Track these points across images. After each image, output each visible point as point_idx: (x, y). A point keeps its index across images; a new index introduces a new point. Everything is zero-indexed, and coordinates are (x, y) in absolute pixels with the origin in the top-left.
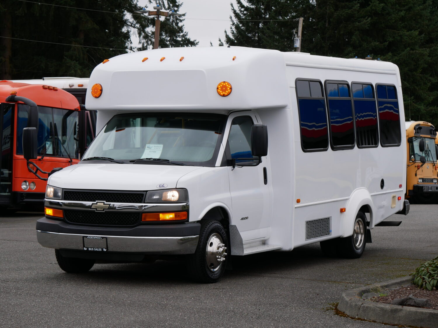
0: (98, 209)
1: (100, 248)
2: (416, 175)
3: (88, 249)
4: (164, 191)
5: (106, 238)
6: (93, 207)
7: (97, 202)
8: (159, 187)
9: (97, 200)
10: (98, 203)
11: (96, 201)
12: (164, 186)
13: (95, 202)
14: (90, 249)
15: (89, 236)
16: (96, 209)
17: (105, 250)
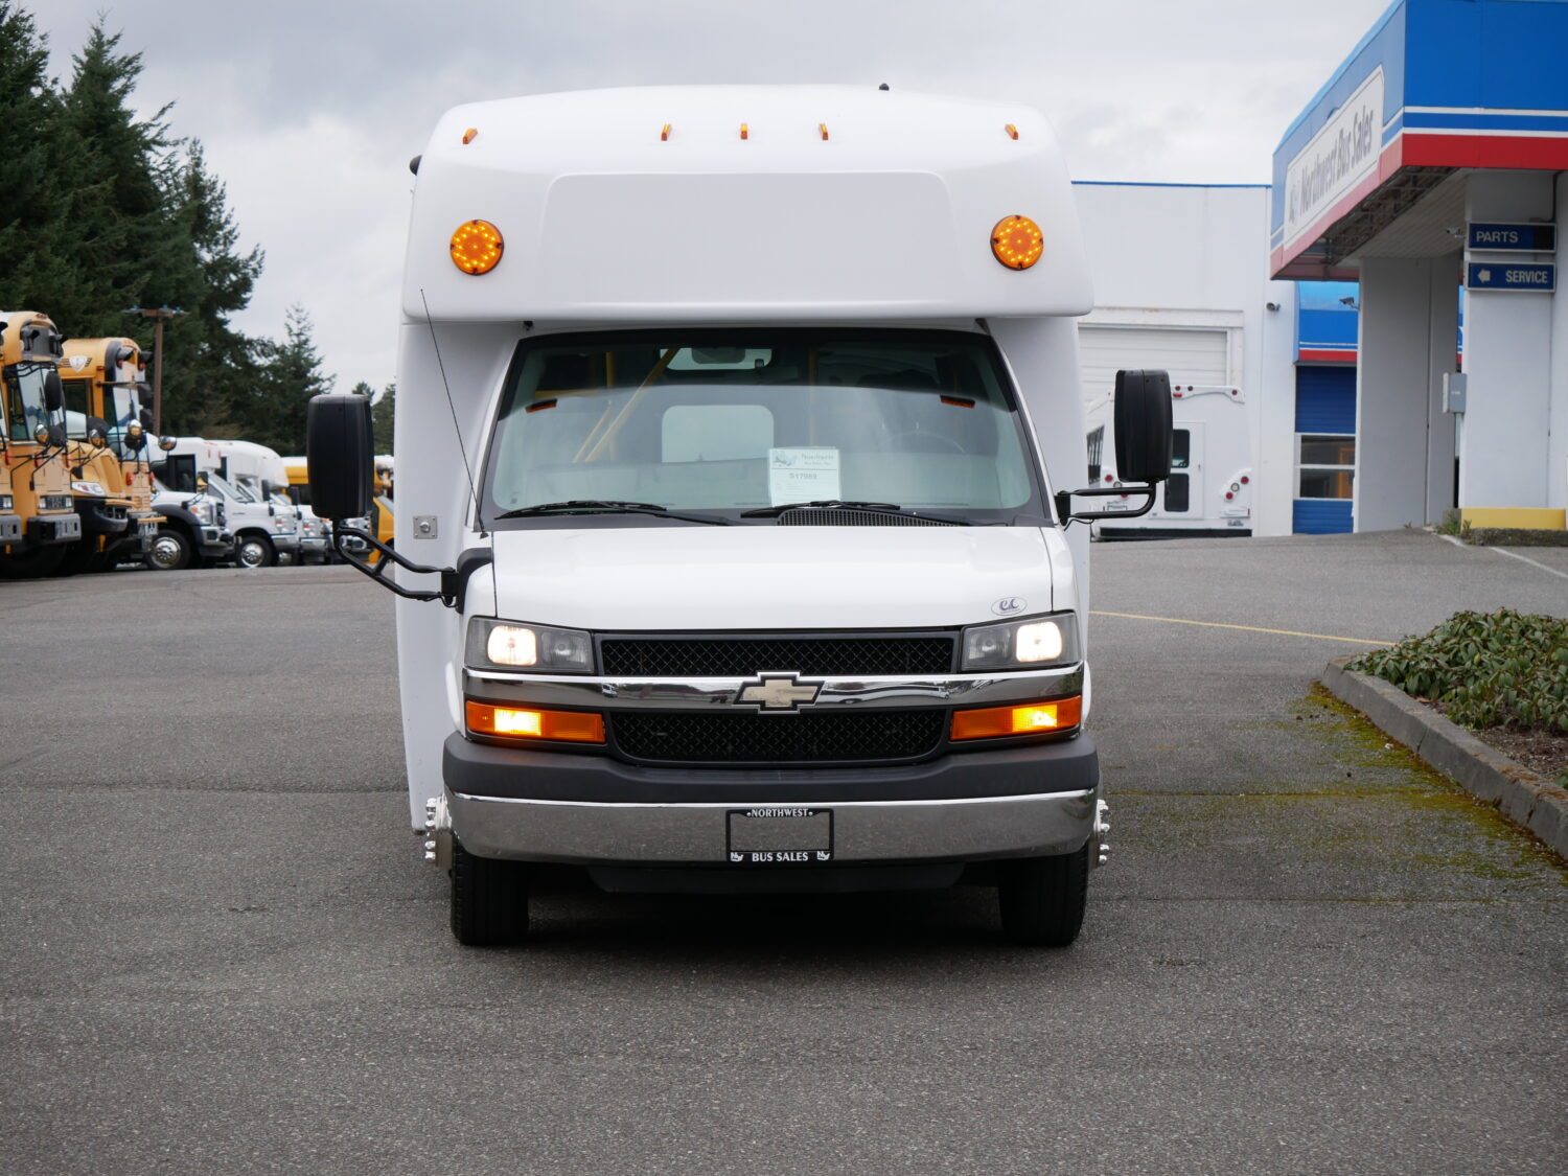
0: (769, 704)
1: (803, 851)
2: (32, 486)
3: (748, 857)
4: (1021, 625)
5: (830, 811)
6: (746, 696)
7: (764, 679)
8: (999, 611)
9: (761, 669)
10: (767, 682)
11: (759, 674)
12: (1015, 604)
13: (756, 679)
14: (756, 857)
15: (758, 809)
16: (762, 703)
17: (823, 856)
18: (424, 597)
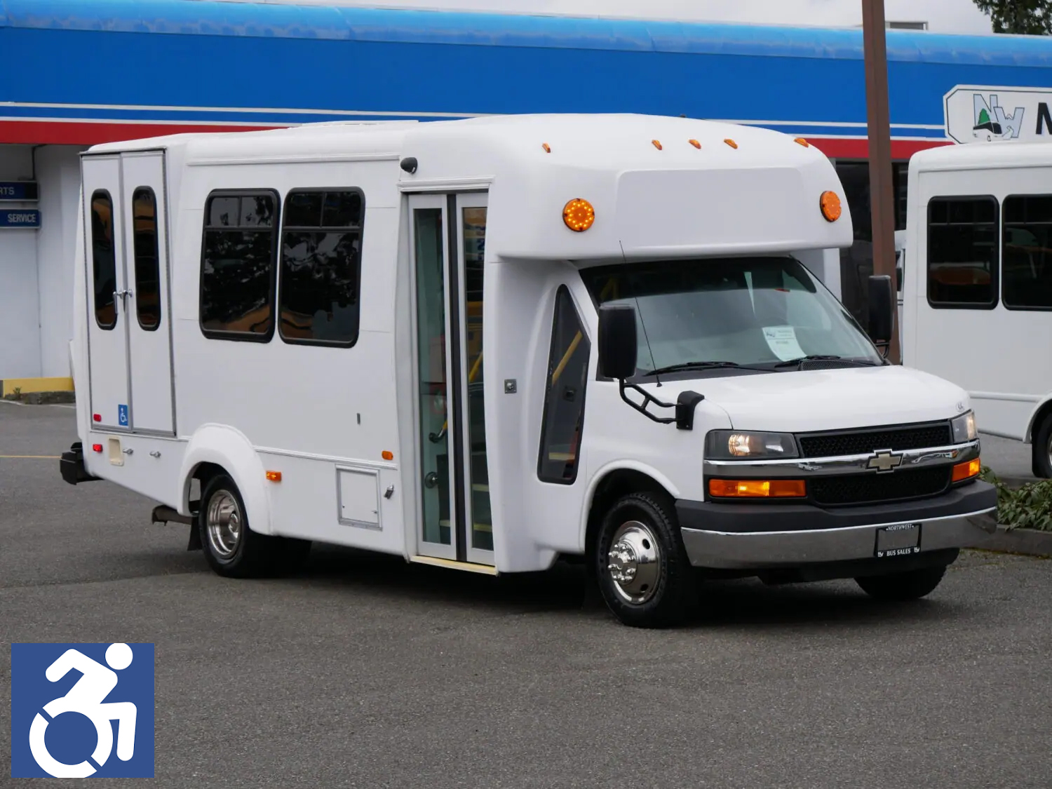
0: (881, 468)
1: (908, 548)
3: (885, 554)
5: (920, 525)
6: (871, 464)
7: (877, 454)
9: (877, 449)
10: (879, 455)
11: (875, 451)
13: (873, 454)
14: (889, 554)
15: (891, 526)
16: (878, 467)
17: (917, 550)
18: (667, 421)
